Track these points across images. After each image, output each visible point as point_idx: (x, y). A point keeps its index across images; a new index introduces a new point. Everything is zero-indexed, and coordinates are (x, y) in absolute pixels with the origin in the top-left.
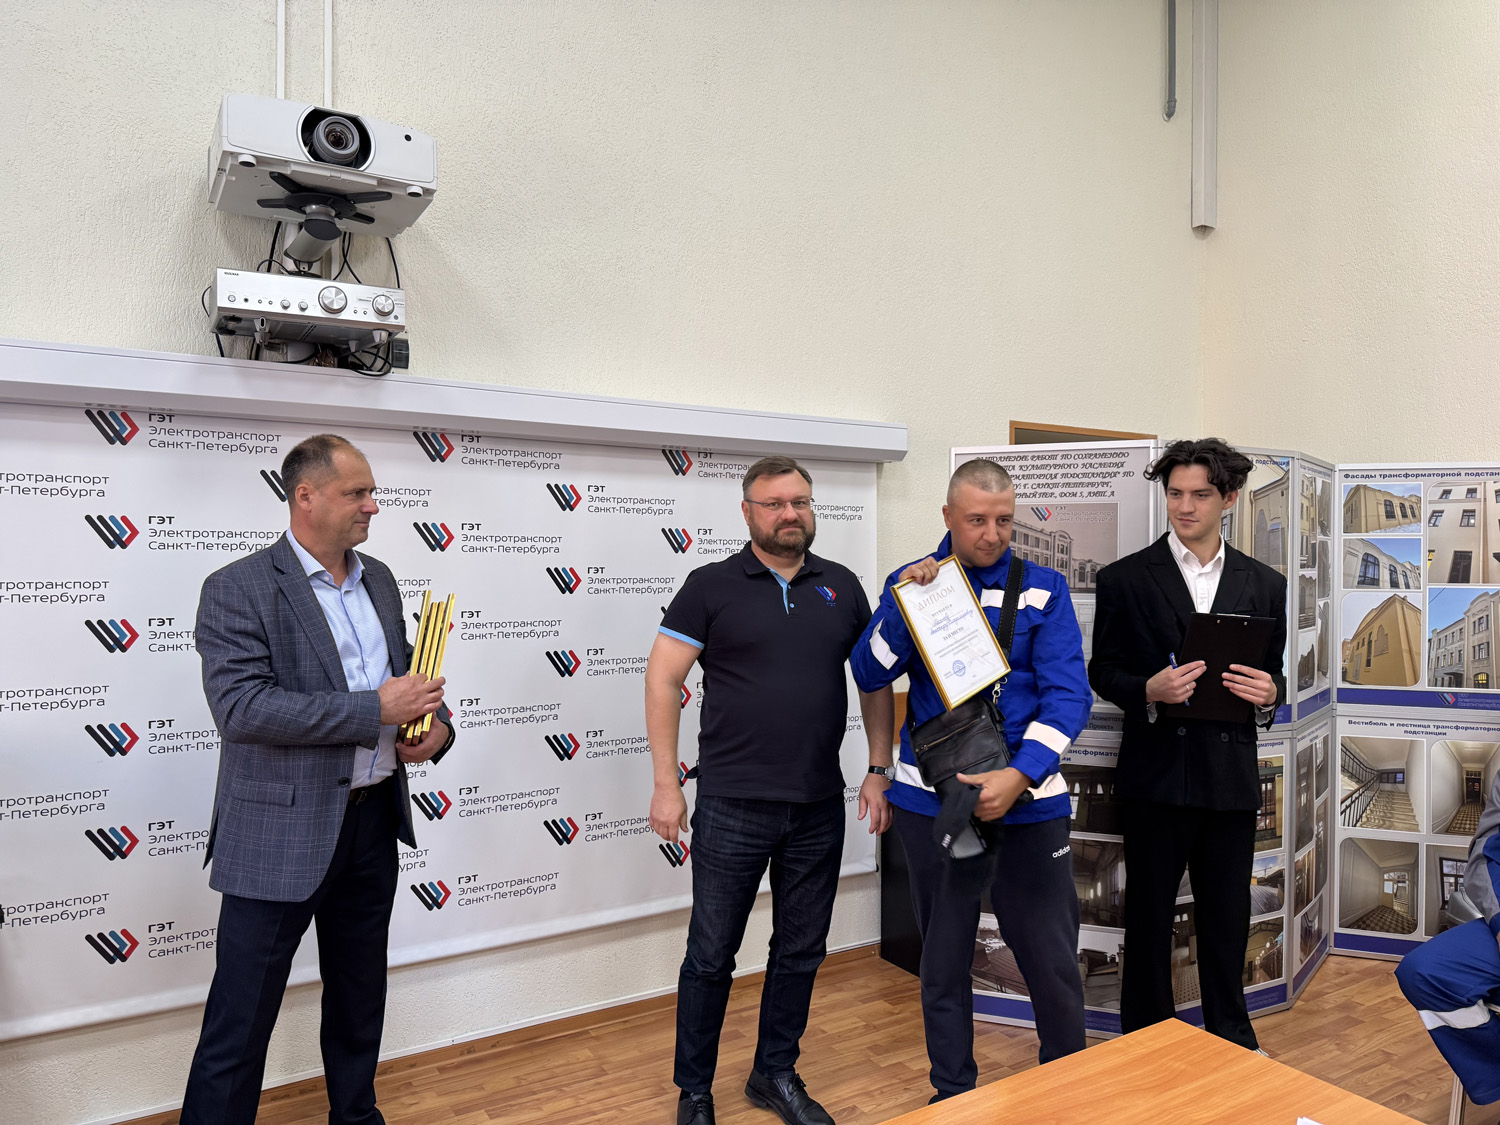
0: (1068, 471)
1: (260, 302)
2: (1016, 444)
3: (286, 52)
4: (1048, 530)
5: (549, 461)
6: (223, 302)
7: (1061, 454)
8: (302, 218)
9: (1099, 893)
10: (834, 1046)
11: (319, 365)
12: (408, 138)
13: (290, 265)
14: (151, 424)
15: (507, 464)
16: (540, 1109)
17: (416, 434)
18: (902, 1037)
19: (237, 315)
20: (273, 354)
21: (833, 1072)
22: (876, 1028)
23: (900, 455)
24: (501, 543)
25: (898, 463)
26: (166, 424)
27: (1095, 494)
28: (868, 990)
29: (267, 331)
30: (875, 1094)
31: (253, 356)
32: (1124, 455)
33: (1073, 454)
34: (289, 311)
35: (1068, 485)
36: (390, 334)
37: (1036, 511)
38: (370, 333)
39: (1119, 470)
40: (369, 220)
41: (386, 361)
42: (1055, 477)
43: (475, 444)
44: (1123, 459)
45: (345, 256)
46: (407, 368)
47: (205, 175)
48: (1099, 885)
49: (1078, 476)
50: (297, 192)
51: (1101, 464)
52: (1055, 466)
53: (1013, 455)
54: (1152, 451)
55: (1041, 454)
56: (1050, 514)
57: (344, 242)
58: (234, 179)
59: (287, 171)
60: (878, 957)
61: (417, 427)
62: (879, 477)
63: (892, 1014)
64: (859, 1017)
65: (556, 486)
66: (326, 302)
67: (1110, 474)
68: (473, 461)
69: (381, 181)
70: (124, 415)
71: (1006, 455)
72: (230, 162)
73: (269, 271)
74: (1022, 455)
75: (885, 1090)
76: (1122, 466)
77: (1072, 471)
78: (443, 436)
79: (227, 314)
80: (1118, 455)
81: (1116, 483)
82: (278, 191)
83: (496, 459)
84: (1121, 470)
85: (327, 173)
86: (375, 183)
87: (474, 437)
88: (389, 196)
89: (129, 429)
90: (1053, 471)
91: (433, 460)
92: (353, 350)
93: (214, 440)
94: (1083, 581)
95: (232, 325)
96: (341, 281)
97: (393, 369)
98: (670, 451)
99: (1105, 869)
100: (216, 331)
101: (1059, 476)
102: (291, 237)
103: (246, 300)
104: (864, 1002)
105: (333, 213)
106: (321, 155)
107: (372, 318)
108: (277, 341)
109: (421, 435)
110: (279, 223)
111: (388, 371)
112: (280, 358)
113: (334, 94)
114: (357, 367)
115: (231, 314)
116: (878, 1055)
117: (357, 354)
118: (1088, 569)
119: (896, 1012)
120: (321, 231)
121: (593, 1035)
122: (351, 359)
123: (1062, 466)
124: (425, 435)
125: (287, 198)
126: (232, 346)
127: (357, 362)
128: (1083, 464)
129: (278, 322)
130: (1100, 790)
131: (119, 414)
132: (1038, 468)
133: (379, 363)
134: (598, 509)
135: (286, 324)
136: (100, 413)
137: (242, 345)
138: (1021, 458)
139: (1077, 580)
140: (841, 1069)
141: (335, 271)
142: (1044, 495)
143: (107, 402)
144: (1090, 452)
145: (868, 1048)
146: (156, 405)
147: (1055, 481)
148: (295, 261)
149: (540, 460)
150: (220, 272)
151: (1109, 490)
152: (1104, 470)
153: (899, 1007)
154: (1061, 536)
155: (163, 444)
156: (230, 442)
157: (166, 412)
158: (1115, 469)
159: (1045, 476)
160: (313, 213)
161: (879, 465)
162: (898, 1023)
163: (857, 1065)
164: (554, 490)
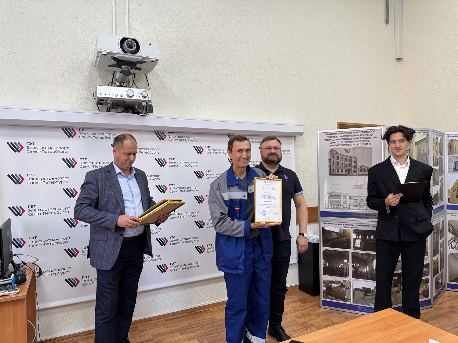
0: (355, 137)
1: (109, 95)
2: (339, 129)
3: (115, 21)
4: (349, 156)
5: (194, 139)
6: (99, 95)
7: (353, 132)
8: (121, 70)
9: (368, 270)
11: (127, 113)
12: (150, 44)
13: (118, 84)
14: (80, 131)
15: (182, 140)
16: (195, 333)
17: (155, 132)
18: (305, 314)
19: (103, 99)
20: (114, 110)
22: (297, 311)
23: (301, 134)
24: (180, 164)
25: (302, 136)
26: (84, 131)
27: (364, 144)
28: (295, 299)
29: (111, 103)
30: (297, 331)
31: (108, 111)
32: (373, 131)
33: (357, 131)
34: (117, 97)
35: (356, 141)
36: (147, 103)
37: (345, 150)
38: (141, 103)
39: (372, 136)
40: (140, 69)
41: (146, 111)
42: (351, 139)
43: (172, 135)
44: (373, 133)
45: (133, 81)
46: (152, 113)
47: (93, 59)
48: (368, 267)
49: (359, 138)
50: (119, 62)
51: (366, 135)
52: (351, 136)
53: (338, 132)
54: (382, 130)
55: (347, 132)
56: (350, 151)
57: (133, 76)
58: (101, 59)
59: (116, 56)
60: (298, 289)
61: (155, 130)
62: (295, 141)
63: (302, 307)
64: (292, 307)
65: (196, 146)
66: (128, 94)
67: (369, 138)
68: (172, 140)
69: (143, 58)
70: (72, 129)
71: (335, 133)
72: (100, 54)
73: (112, 86)
74: (340, 132)
75: (300, 330)
76: (373, 135)
77: (357, 137)
78: (163, 133)
79: (100, 99)
80: (371, 132)
81: (371, 140)
82: (114, 62)
83: (178, 139)
84: (373, 136)
85: (127, 56)
86: (141, 58)
87: (172, 133)
88: (145, 62)
89: (74, 133)
90: (351, 137)
91: (160, 140)
92: (136, 108)
93: (98, 136)
94: (361, 172)
95: (101, 102)
96: (132, 88)
97: (148, 113)
98: (230, 135)
99: (369, 262)
100: (97, 104)
101: (353, 139)
102: (118, 75)
103: (105, 94)
104: (294, 303)
105: (129, 68)
106: (125, 51)
107: (141, 98)
108: (115, 106)
109: (157, 132)
110: (115, 72)
111: (147, 114)
112: (116, 111)
113: (129, 33)
114: (138, 113)
115: (101, 99)
116: (298, 319)
117: (138, 109)
118: (363, 168)
119: (304, 306)
120: (126, 73)
121: (211, 311)
122: (136, 111)
123: (353, 136)
124: (158, 132)
125: (116, 64)
126: (102, 108)
127: (138, 112)
128: (360, 135)
129: (115, 100)
130: (367, 237)
131: (71, 129)
132: (346, 136)
133: (144, 112)
134: (209, 153)
135: (117, 101)
136: (66, 129)
137: (105, 108)
138: (340, 133)
139: (359, 171)
141: (131, 85)
142: (348, 145)
143: (67, 126)
144: (362, 131)
145: (295, 317)
146: (81, 126)
147: (351, 140)
148: (119, 82)
149: (191, 139)
150: (98, 86)
151: (369, 143)
152: (367, 136)
153: (305, 305)
154: (353, 158)
155: (83, 137)
156: (102, 136)
157: (84, 128)
158: (371, 136)
159: (348, 139)
160: (123, 68)
161: (295, 137)
162: (304, 309)
163: (292, 322)
164: (196, 148)
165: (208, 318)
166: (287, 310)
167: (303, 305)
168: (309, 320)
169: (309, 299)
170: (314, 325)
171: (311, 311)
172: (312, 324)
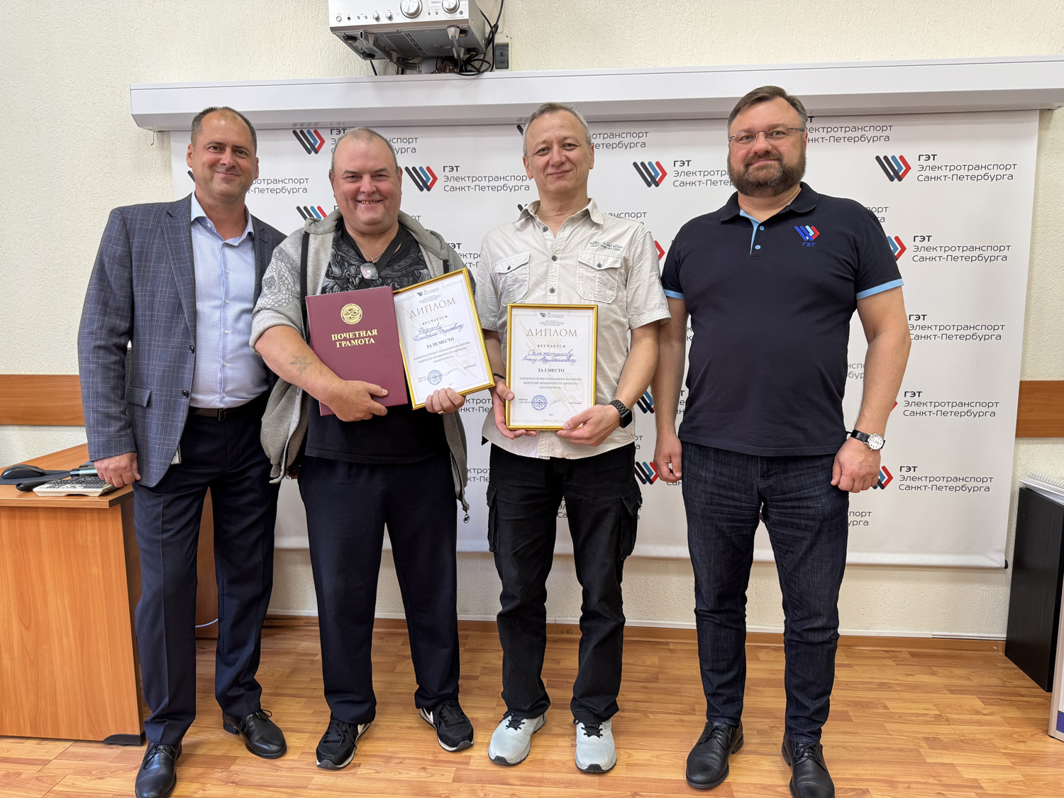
1: (359, 18)
6: (333, 23)
10: (886, 725)
14: (331, 136)
17: (518, 126)
18: (973, 740)
19: (346, 32)
21: (868, 748)
22: (949, 722)
30: (901, 786)
41: (491, 64)
46: (507, 68)
60: (1002, 654)
62: (1041, 126)
63: (978, 713)
64: (935, 705)
65: (640, 163)
66: (405, 9)
70: (316, 132)
75: (913, 786)
89: (319, 142)
97: (495, 70)
104: (952, 692)
107: (443, 16)
109: (522, 126)
116: (931, 748)
119: (986, 712)
131: (312, 131)
136: (302, 132)
140: (879, 749)
143: (304, 122)
145: (924, 738)
146: (335, 120)
149: (627, 140)
157: (341, 125)
162: (980, 723)
163: (901, 750)
164: (641, 168)
165: (648, 663)
166: (909, 709)
167: (985, 709)
168: (970, 766)
169: (1022, 696)
170: (981, 788)
171: (1004, 736)
172: (976, 780)
